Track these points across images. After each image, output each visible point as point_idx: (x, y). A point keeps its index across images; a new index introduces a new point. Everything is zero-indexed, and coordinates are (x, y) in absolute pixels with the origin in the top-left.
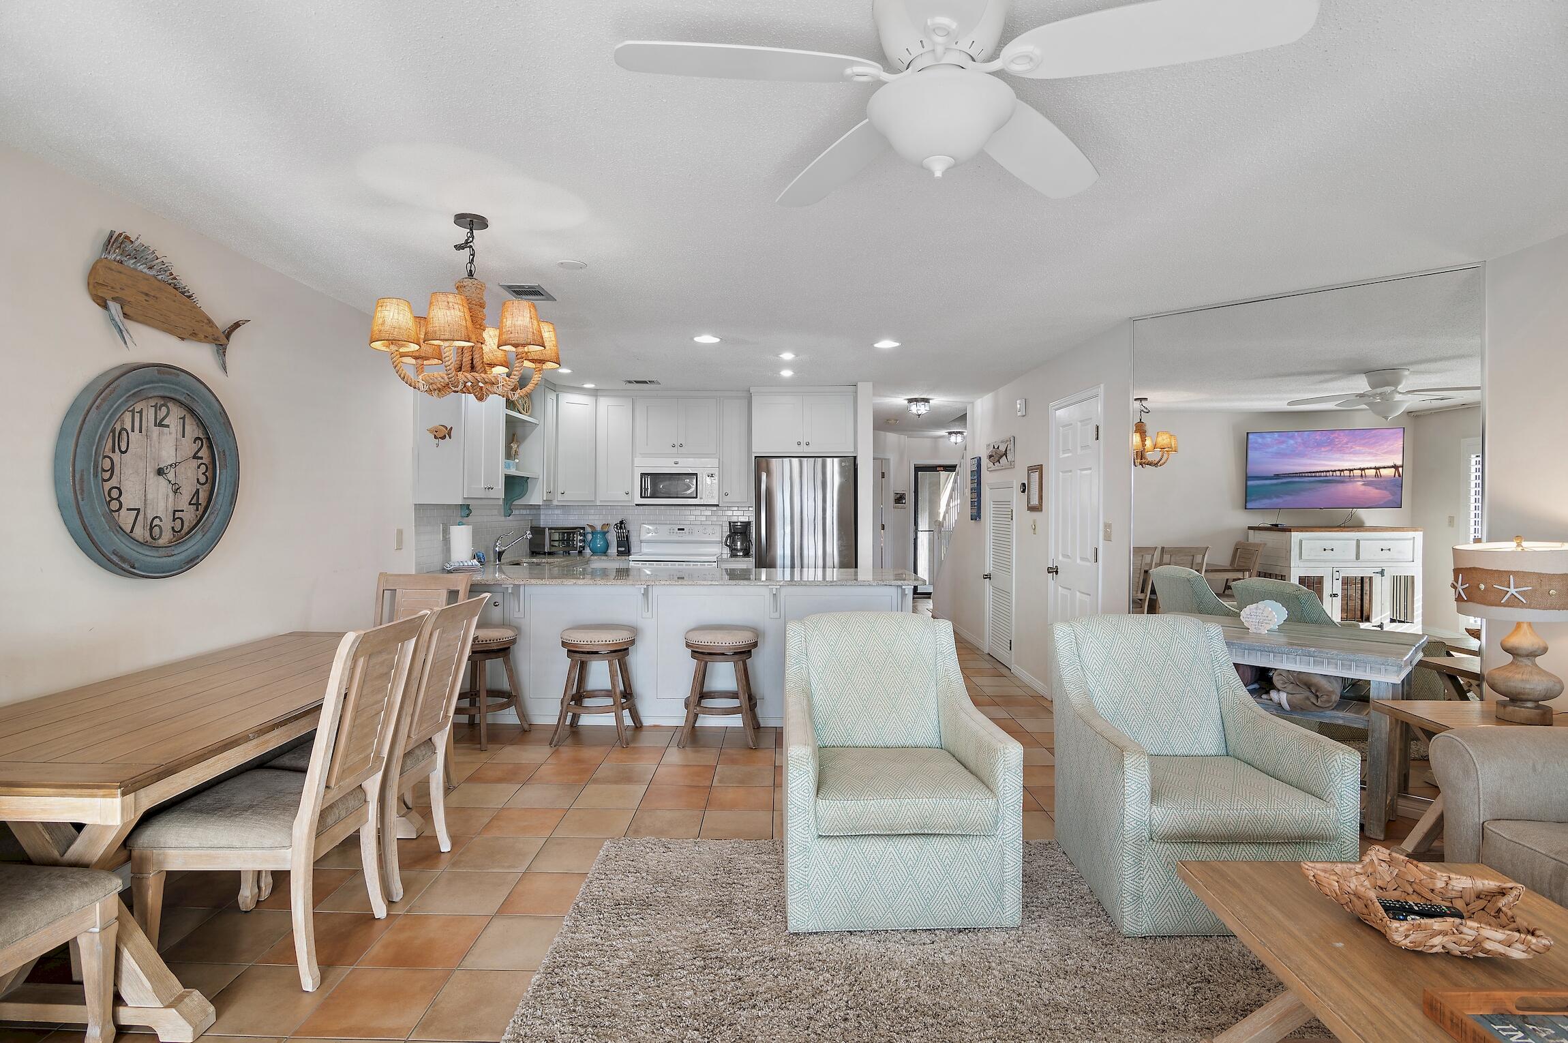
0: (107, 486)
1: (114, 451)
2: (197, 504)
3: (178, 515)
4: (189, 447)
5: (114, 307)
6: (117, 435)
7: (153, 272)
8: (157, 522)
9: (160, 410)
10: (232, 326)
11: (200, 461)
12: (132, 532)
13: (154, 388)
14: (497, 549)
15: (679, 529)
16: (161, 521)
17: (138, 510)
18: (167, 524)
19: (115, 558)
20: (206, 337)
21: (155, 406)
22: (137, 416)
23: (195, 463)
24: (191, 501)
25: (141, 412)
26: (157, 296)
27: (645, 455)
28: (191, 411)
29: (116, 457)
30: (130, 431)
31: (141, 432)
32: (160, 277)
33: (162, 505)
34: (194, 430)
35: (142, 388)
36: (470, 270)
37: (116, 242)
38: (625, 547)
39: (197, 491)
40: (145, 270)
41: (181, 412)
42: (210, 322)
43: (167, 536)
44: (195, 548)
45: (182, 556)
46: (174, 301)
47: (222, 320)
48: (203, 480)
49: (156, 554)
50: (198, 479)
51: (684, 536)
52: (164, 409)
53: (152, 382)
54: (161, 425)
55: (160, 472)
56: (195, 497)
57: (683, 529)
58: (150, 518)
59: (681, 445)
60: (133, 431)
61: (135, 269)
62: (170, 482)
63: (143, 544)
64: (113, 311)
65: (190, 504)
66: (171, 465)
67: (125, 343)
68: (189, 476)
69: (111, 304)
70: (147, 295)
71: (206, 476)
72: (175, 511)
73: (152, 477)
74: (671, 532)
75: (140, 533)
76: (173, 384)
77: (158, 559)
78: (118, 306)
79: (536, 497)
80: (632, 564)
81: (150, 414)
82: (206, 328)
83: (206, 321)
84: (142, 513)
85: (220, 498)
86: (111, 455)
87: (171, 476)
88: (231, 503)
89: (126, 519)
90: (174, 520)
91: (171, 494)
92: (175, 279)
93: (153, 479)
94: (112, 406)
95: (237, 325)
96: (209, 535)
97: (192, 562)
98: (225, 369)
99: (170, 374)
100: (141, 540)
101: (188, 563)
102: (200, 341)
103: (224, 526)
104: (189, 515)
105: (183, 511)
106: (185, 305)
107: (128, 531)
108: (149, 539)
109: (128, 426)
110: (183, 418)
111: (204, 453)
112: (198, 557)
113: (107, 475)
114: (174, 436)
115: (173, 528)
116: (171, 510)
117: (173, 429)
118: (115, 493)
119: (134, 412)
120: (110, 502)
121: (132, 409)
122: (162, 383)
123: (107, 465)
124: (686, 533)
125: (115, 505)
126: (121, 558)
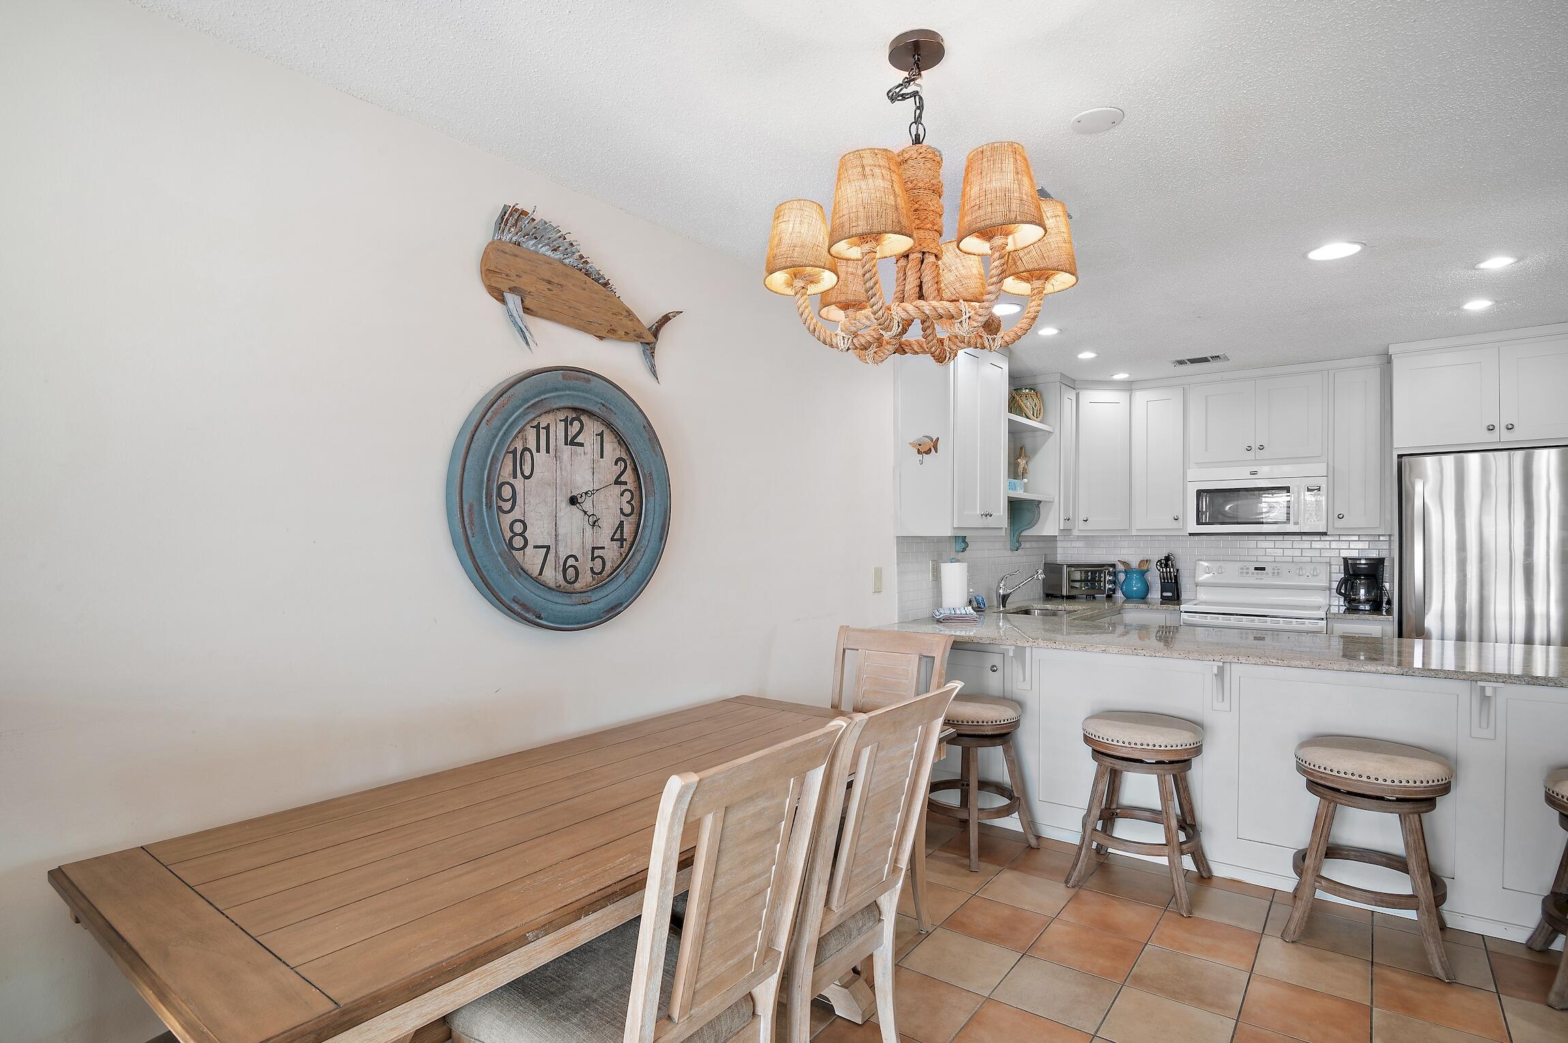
0: (507, 519)
1: (515, 477)
2: (622, 540)
3: (597, 553)
4: (608, 469)
5: (513, 300)
6: (518, 457)
7: (558, 255)
8: (570, 562)
9: (571, 424)
10: (661, 320)
11: (624, 487)
12: (541, 573)
13: (559, 397)
14: (1001, 591)
15: (1256, 569)
16: (576, 560)
17: (548, 547)
18: (585, 565)
19: (517, 608)
20: (627, 333)
21: (566, 420)
22: (543, 433)
23: (617, 489)
24: (614, 536)
25: (547, 428)
26: (563, 282)
27: (1200, 465)
28: (609, 425)
29: (519, 483)
30: (534, 451)
31: (548, 451)
32: (567, 261)
33: (577, 540)
34: (614, 450)
35: (543, 397)
36: (917, 136)
37: (511, 217)
38: (1172, 591)
39: (621, 524)
40: (549, 253)
41: (596, 427)
42: (629, 313)
43: (586, 579)
44: (616, 593)
45: (601, 604)
46: (584, 290)
47: (648, 316)
48: (627, 509)
49: (568, 601)
50: (621, 509)
51: (1264, 579)
52: (576, 424)
53: (557, 390)
54: (573, 443)
55: (573, 501)
56: (619, 531)
57: (1263, 569)
58: (563, 557)
59: (1261, 448)
60: (538, 451)
61: (537, 253)
62: (585, 513)
63: (558, 590)
64: (511, 305)
65: (612, 539)
66: (586, 493)
67: (527, 343)
68: (610, 506)
69: (509, 297)
70: (549, 282)
71: (632, 505)
72: (594, 549)
73: (564, 505)
74: (1243, 571)
75: (551, 575)
76: (583, 391)
77: (571, 608)
78: (518, 299)
79: (1049, 526)
80: (1185, 616)
81: (558, 431)
82: (625, 321)
83: (625, 313)
84: (552, 551)
85: (648, 531)
86: (512, 481)
87: (587, 505)
88: (661, 539)
89: (532, 560)
90: (593, 559)
91: (588, 529)
92: (586, 262)
93: (565, 510)
94: (507, 420)
95: (666, 319)
96: (634, 577)
97: (613, 610)
98: (654, 373)
99: (577, 379)
100: (552, 585)
101: (608, 611)
102: (620, 339)
103: (652, 566)
104: (611, 553)
105: (603, 548)
106: (597, 293)
107: (536, 573)
108: (562, 582)
109: (532, 445)
110: (601, 435)
111: (628, 477)
112: (621, 604)
113: (507, 506)
114: (589, 456)
115: (592, 569)
116: (589, 547)
117: (588, 447)
118: (518, 528)
119: (537, 427)
120: (512, 538)
121: (535, 423)
122: (569, 389)
123: (507, 492)
124: (1267, 574)
125: (518, 542)
126: (524, 606)
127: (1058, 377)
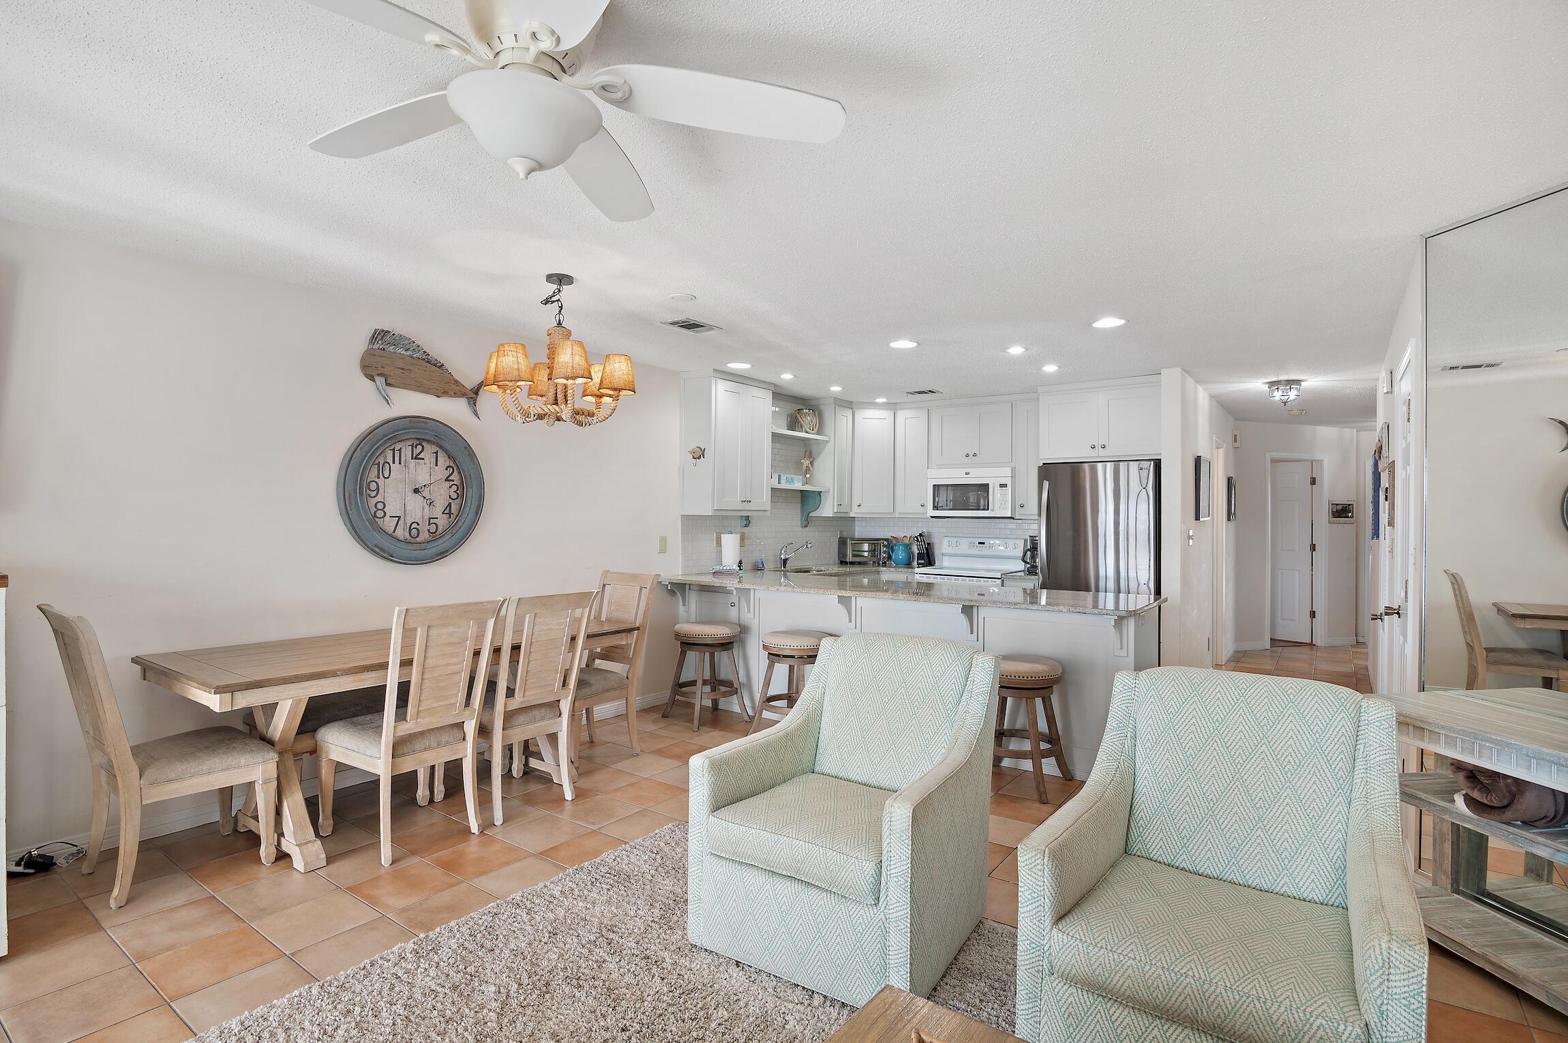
0: (373, 502)
1: (379, 478)
2: (450, 514)
3: (432, 521)
4: (441, 472)
5: (380, 381)
6: (381, 467)
7: (409, 353)
8: (413, 526)
9: (416, 448)
10: (480, 384)
11: (452, 483)
12: (394, 531)
13: (407, 433)
14: (782, 556)
15: (979, 543)
16: (418, 525)
17: (399, 517)
18: (424, 528)
19: (377, 550)
20: (455, 393)
21: (412, 445)
22: (397, 453)
23: (447, 484)
24: (444, 511)
25: (400, 450)
26: (411, 369)
27: (940, 466)
28: (441, 447)
29: (381, 481)
30: (391, 463)
31: (400, 463)
32: (415, 355)
33: (419, 514)
34: (445, 461)
35: (396, 433)
36: (560, 320)
37: (379, 336)
39: (450, 504)
40: (404, 352)
41: (434, 448)
42: (456, 382)
43: (424, 536)
44: (445, 544)
45: (434, 551)
46: (425, 371)
47: (469, 383)
48: (454, 496)
49: (412, 548)
50: (450, 496)
51: (985, 550)
52: (419, 448)
53: (405, 429)
54: (417, 458)
55: (416, 491)
56: (448, 509)
57: (984, 543)
58: (409, 523)
59: (975, 455)
60: (394, 463)
61: (395, 353)
62: (424, 498)
63: (406, 541)
64: (378, 383)
65: (443, 513)
66: (425, 486)
67: (388, 403)
68: (442, 494)
69: (377, 378)
70: (402, 369)
71: (458, 494)
72: (430, 518)
73: (410, 495)
74: (971, 545)
75: (401, 533)
76: (423, 429)
77: (413, 552)
78: (383, 380)
79: (827, 509)
80: (917, 576)
81: (407, 452)
82: (453, 386)
83: (453, 382)
84: (402, 519)
85: (467, 509)
86: (376, 480)
87: (426, 493)
88: (477, 513)
89: (389, 524)
90: (430, 524)
91: (427, 507)
92: (428, 355)
93: (411, 496)
94: (373, 447)
95: (484, 383)
96: (457, 536)
97: (442, 555)
98: (476, 415)
99: (420, 422)
100: (402, 538)
101: (438, 555)
102: (451, 396)
103: (470, 530)
104: (442, 521)
105: (437, 518)
106: (434, 372)
107: (391, 531)
108: (408, 537)
109: (390, 460)
110: (437, 453)
111: (455, 477)
112: (447, 551)
113: (375, 493)
114: (428, 466)
115: (429, 530)
116: (427, 517)
117: (427, 460)
118: (380, 506)
119: (394, 450)
120: (375, 512)
121: (392, 448)
122: (414, 428)
123: (373, 487)
124: (985, 547)
125: (380, 514)
126: (381, 549)
127: (832, 401)
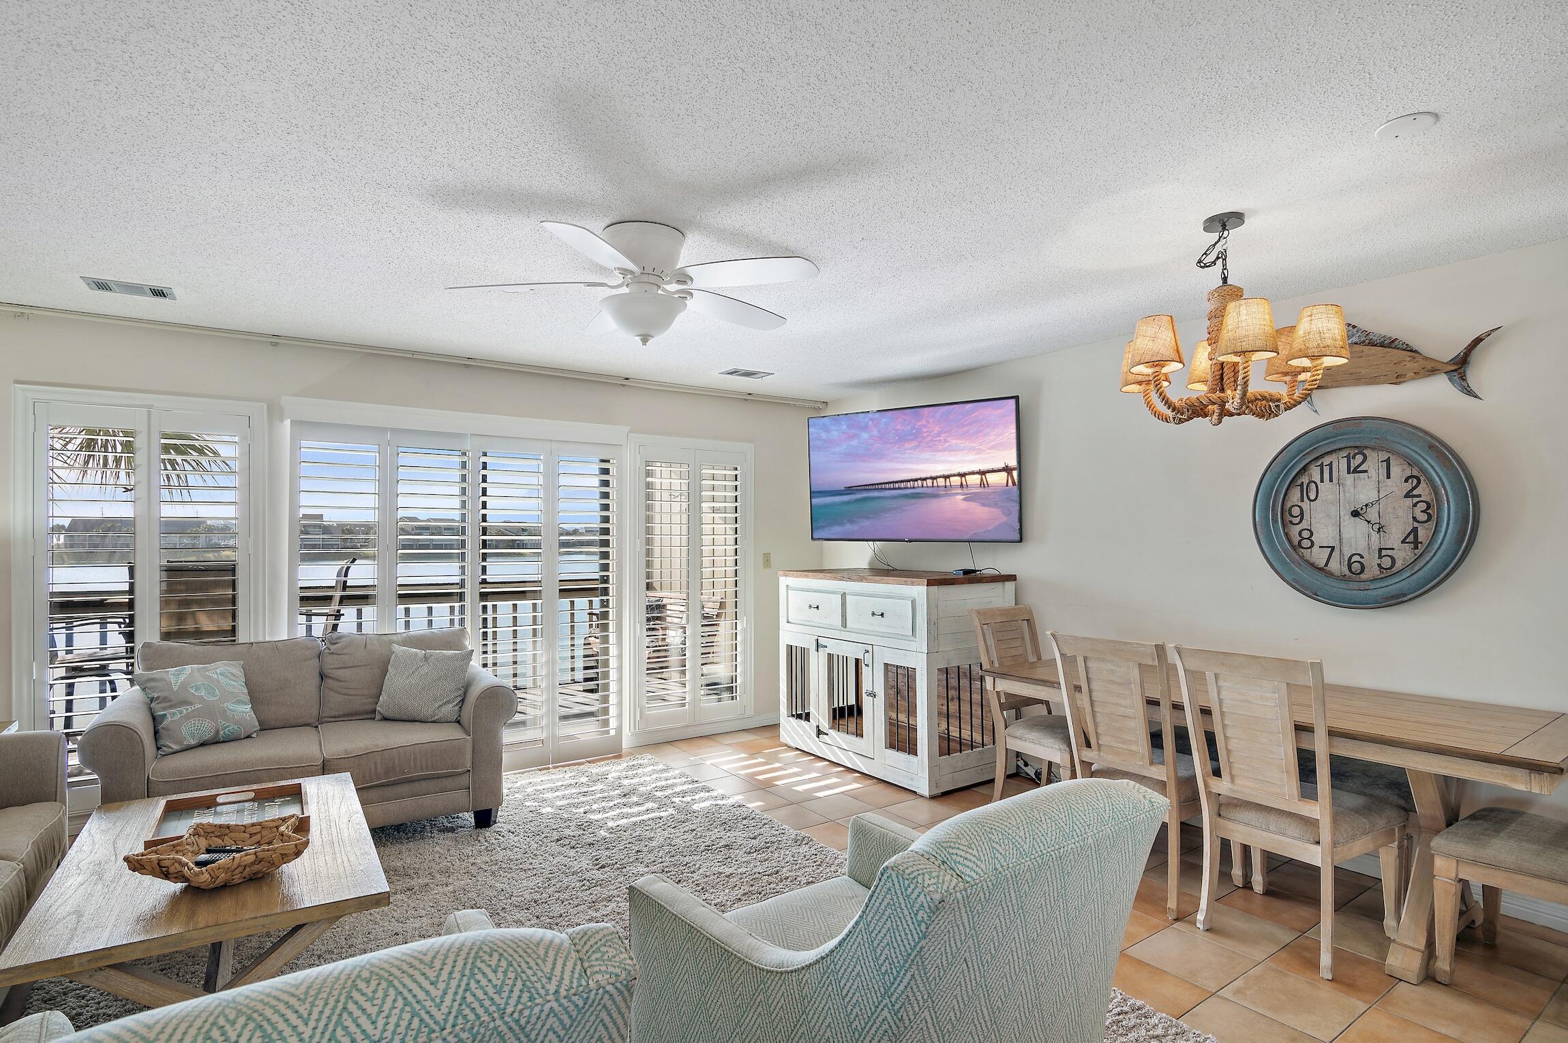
0: (1297, 529)
1: (1302, 500)
2: (1416, 544)
3: (1384, 553)
4: (1396, 486)
6: (1305, 487)
8: (1355, 558)
9: (1354, 458)
10: (1469, 345)
11: (1417, 499)
12: (1326, 565)
13: (1331, 443)
16: (1362, 557)
17: (1333, 548)
18: (1372, 561)
21: (1348, 456)
22: (1326, 469)
23: (1409, 502)
24: (1405, 539)
25: (1330, 465)
28: (1394, 452)
29: (1305, 505)
30: (1318, 483)
31: (1331, 480)
33: (1363, 543)
34: (1403, 470)
35: (1316, 445)
39: (1415, 530)
41: (1383, 456)
43: (1372, 571)
45: (1387, 593)
47: (1448, 352)
48: (1422, 517)
49: (1345, 587)
50: (1414, 518)
52: (1359, 458)
53: (1328, 438)
54: (1355, 471)
55: (1355, 514)
56: (1412, 536)
58: (1347, 555)
60: (1322, 481)
62: (1369, 522)
63: (1344, 578)
65: (1403, 542)
66: (1366, 505)
67: (1314, 410)
68: (1400, 516)
71: (1428, 514)
72: (1380, 550)
73: (1346, 517)
75: (1337, 567)
77: (1347, 591)
81: (1341, 465)
84: (1337, 550)
86: (1300, 504)
87: (1372, 514)
89: (1318, 556)
90: (1380, 557)
91: (1375, 536)
92: (1369, 334)
93: (1348, 521)
94: (1286, 467)
95: (1477, 342)
96: (1421, 573)
98: (1471, 394)
100: (1337, 573)
104: (1403, 553)
105: (1393, 549)
107: (1321, 565)
108: (1346, 572)
109: (1317, 478)
110: (1388, 461)
111: (1423, 490)
113: (1297, 520)
114: (1374, 478)
115: (1379, 564)
116: (1375, 548)
117: (1372, 473)
118: (1306, 534)
119: (1322, 466)
120: (1300, 542)
121: (1319, 463)
122: (1341, 435)
123: (1296, 511)
125: (1306, 543)
126: (1302, 586)
